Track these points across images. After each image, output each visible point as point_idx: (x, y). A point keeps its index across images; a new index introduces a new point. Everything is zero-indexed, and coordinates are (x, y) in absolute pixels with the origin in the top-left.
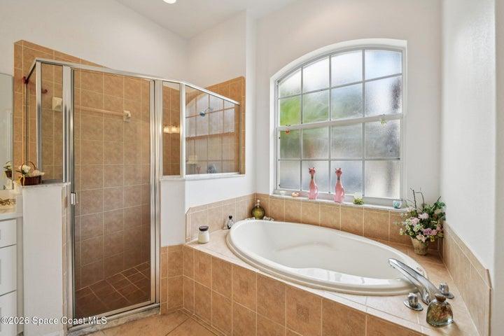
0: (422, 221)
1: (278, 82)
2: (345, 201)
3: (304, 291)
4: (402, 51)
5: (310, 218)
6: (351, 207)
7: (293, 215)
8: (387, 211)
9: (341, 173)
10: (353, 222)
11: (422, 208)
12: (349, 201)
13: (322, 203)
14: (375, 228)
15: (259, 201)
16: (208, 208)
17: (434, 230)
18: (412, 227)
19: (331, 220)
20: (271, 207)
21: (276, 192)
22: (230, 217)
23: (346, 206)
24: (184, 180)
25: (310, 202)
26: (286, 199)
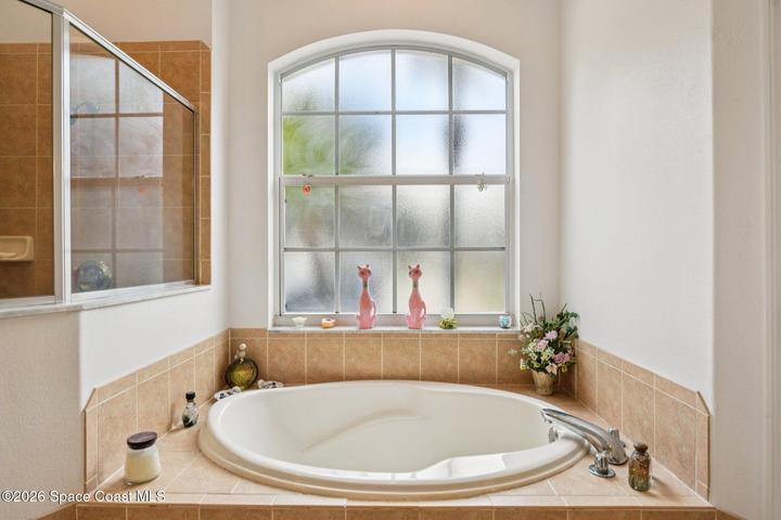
0: (552, 344)
1: (283, 76)
2: (426, 325)
3: (459, 508)
4: (505, 74)
5: (363, 366)
6: (438, 335)
7: (325, 365)
8: (493, 335)
9: (420, 274)
10: (441, 361)
11: (542, 324)
12: (434, 325)
13: (387, 334)
14: (477, 366)
15: (244, 346)
16: (140, 383)
17: (567, 355)
18: (539, 354)
19: (404, 363)
20: (272, 357)
21: (280, 320)
22: (190, 397)
23: (430, 335)
24: (77, 310)
25: (360, 335)
26: (311, 334)
